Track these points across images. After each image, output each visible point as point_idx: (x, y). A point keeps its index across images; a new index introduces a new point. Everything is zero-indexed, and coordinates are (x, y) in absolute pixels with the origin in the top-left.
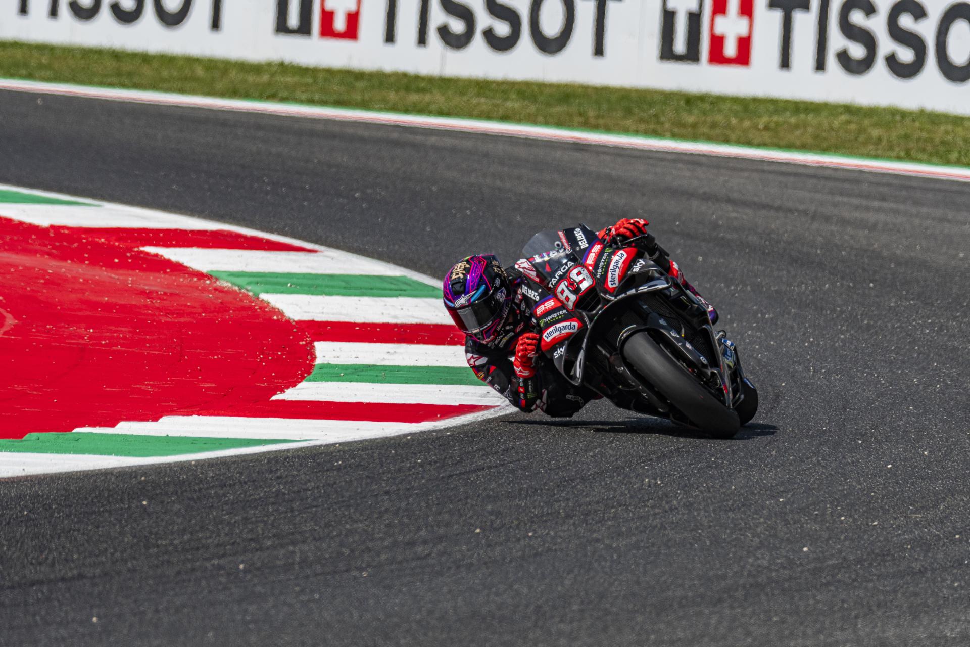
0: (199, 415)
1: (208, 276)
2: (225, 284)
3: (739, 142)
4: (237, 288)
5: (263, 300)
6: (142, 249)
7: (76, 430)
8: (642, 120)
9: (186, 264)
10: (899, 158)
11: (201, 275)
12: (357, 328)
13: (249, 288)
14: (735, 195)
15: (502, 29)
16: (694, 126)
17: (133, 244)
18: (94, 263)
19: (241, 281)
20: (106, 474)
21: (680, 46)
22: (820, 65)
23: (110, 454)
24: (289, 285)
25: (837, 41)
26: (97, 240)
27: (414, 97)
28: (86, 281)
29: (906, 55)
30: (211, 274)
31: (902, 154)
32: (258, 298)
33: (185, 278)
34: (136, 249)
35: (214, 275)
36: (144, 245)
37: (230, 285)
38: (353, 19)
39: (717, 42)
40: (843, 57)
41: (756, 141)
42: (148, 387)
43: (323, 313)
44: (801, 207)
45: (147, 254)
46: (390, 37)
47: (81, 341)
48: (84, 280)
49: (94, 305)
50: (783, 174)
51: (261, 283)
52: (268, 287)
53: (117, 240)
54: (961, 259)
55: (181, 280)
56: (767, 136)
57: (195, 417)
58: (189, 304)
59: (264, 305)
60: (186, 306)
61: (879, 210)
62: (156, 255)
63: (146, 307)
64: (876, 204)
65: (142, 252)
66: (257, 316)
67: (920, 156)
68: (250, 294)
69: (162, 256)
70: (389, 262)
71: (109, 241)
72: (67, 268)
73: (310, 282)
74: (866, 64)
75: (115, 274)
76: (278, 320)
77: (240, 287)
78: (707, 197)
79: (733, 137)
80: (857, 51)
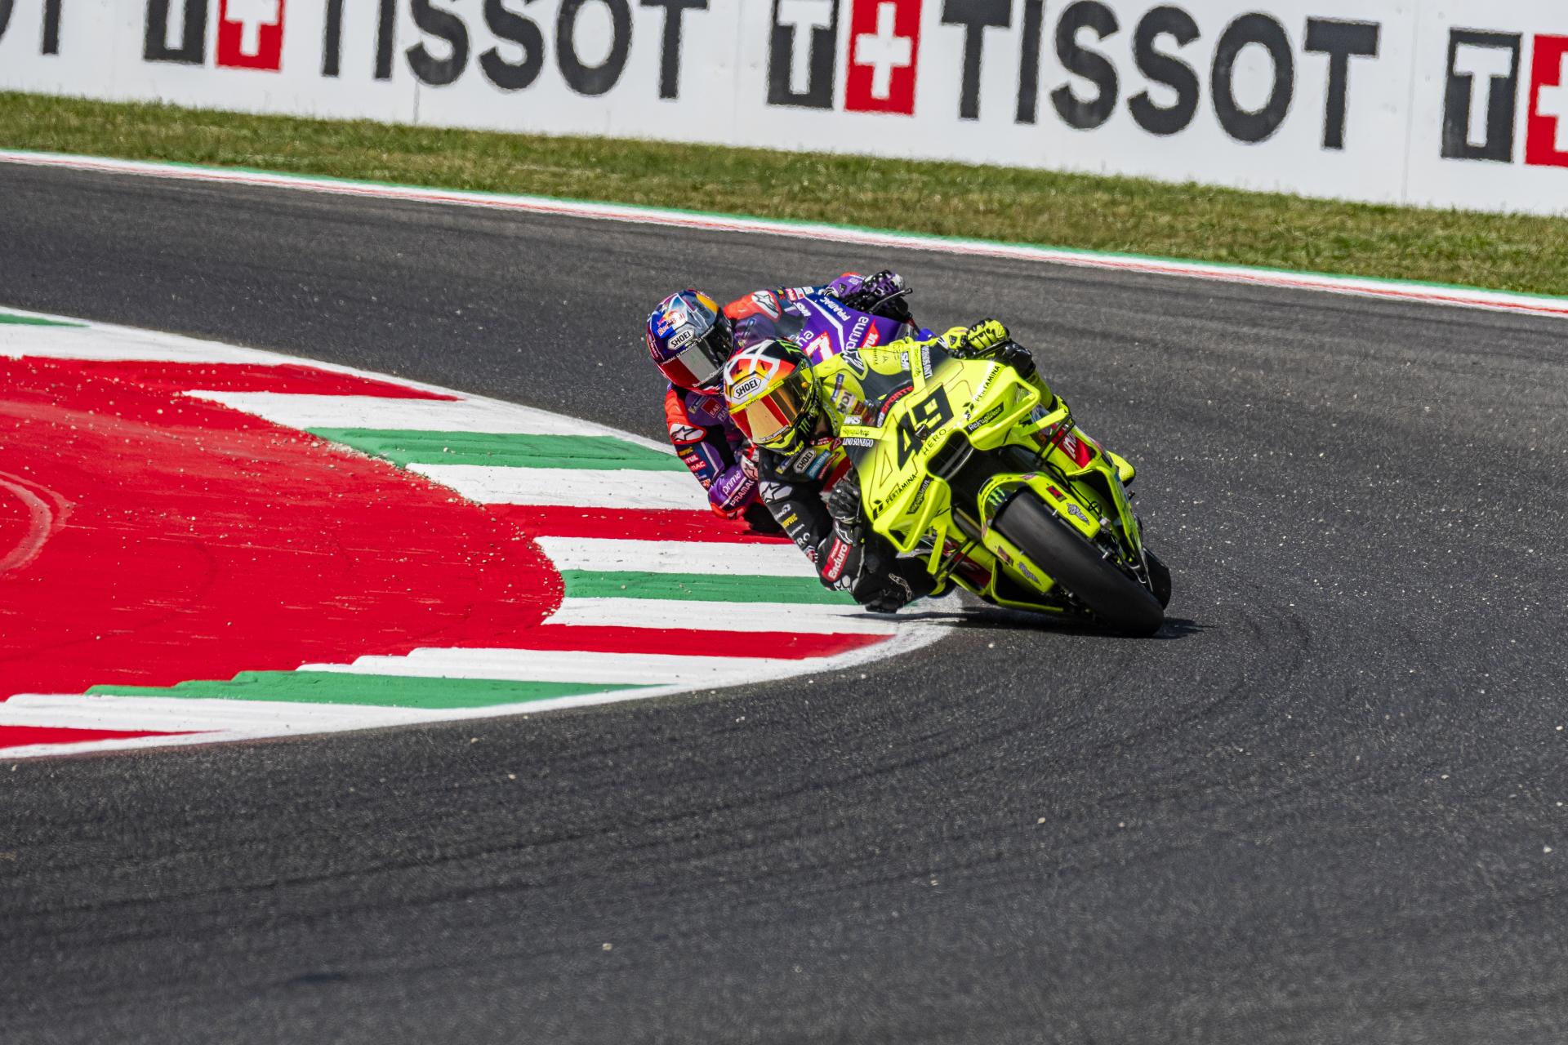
0: (460, 646)
1: (310, 436)
2: (336, 447)
4: (363, 455)
5: (413, 473)
6: (186, 394)
8: (792, 197)
9: (265, 417)
11: (298, 435)
12: (587, 516)
13: (385, 454)
15: (513, 53)
17: (168, 387)
18: (128, 416)
19: (371, 443)
21: (800, 81)
23: (389, 703)
24: (445, 450)
26: (107, 379)
28: (135, 442)
30: (313, 432)
32: (406, 471)
33: (276, 439)
34: (177, 394)
35: (319, 434)
36: (188, 389)
37: (351, 450)
38: (271, 37)
39: (861, 76)
42: (343, 602)
43: (521, 493)
44: (1137, 334)
45: (199, 401)
46: (331, 67)
47: (185, 534)
48: (132, 440)
49: (172, 480)
50: (1082, 283)
51: (402, 447)
52: (416, 453)
53: (140, 380)
55: (273, 441)
56: (997, 223)
58: (307, 479)
59: (423, 483)
60: (304, 481)
61: (1257, 339)
62: (213, 403)
63: (250, 484)
65: (189, 398)
66: (421, 499)
68: (391, 463)
69: (223, 405)
70: (575, 416)
71: (128, 382)
72: (90, 421)
73: (476, 445)
76: (457, 504)
77: (370, 453)
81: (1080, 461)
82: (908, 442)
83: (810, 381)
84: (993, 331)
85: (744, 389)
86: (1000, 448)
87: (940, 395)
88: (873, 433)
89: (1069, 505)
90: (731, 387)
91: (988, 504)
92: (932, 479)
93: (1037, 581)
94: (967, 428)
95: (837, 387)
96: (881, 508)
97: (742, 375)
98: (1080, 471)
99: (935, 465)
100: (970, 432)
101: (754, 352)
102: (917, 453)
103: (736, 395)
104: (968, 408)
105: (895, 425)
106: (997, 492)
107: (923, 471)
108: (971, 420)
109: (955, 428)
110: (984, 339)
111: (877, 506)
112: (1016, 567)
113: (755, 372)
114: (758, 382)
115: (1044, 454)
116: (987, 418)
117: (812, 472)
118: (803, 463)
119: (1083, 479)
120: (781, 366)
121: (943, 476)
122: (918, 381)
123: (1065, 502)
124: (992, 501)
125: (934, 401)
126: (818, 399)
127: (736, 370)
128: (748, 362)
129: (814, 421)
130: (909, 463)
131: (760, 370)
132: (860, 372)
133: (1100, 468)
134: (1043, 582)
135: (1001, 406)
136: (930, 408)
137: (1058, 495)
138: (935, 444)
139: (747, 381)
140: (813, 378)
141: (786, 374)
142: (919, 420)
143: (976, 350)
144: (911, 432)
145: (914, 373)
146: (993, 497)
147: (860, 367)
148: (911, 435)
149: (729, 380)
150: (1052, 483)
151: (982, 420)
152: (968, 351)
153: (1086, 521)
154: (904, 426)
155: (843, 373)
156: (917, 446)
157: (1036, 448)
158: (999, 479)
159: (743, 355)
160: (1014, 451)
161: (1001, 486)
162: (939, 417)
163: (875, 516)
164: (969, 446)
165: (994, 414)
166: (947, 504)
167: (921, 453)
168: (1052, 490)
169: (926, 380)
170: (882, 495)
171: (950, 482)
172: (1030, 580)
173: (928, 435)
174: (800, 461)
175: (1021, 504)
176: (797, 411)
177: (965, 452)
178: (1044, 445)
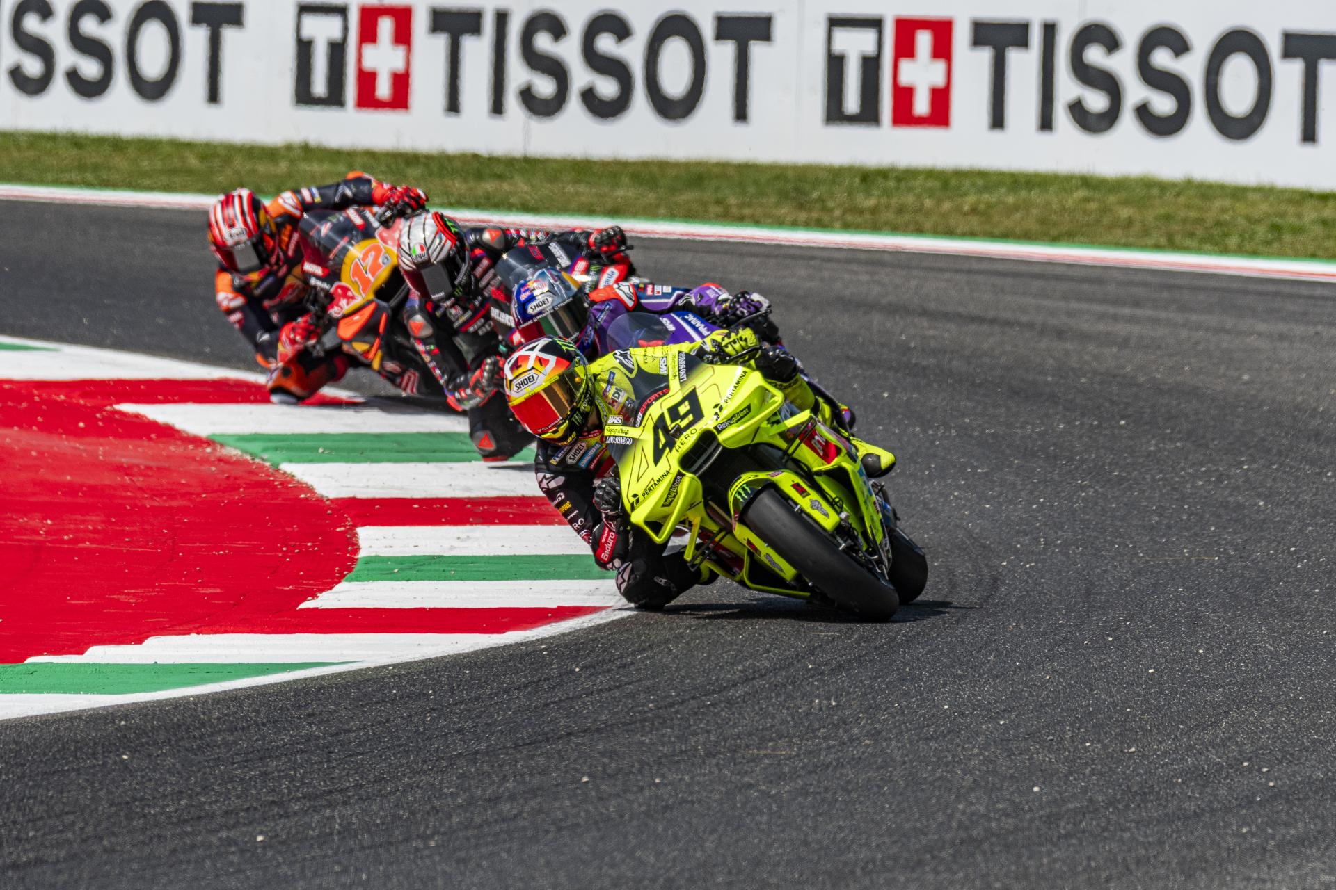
1: (209, 442)
2: (232, 452)
3: (937, 232)
4: (249, 458)
5: (284, 473)
6: (117, 407)
7: (31, 660)
8: (801, 207)
9: (177, 427)
10: (1158, 247)
11: (197, 441)
12: (416, 506)
13: (265, 456)
14: (932, 306)
15: (608, 88)
16: (874, 211)
17: (106, 402)
19: (255, 447)
20: (72, 718)
21: (852, 103)
22: (1046, 123)
23: (77, 691)
24: (321, 450)
25: (1067, 88)
26: (54, 397)
27: (489, 186)
28: (41, 453)
29: (1164, 104)
30: (213, 438)
31: (1163, 241)
32: (278, 470)
33: (178, 446)
34: (108, 408)
35: (217, 439)
36: (118, 402)
37: (239, 453)
38: (401, 82)
39: (904, 96)
40: (1077, 110)
41: (959, 230)
42: (129, 597)
43: (368, 487)
44: (1024, 318)
45: (124, 414)
47: (36, 537)
48: (38, 453)
49: (52, 487)
50: (997, 274)
51: (283, 449)
52: (292, 454)
53: (81, 397)
54: (1246, 383)
55: (172, 448)
56: (975, 222)
57: (194, 636)
58: (183, 481)
59: (287, 480)
60: (180, 484)
61: (1131, 319)
62: (137, 416)
63: (124, 487)
64: (1126, 311)
65: (116, 412)
66: (276, 495)
67: (1188, 242)
68: (268, 464)
69: (144, 416)
71: (71, 399)
72: (13, 437)
73: (350, 445)
74: (1108, 120)
75: (80, 444)
76: (306, 499)
77: (254, 456)
78: (893, 310)
79: (928, 225)
80: (1097, 101)
81: (827, 458)
82: (663, 440)
83: (583, 376)
84: (746, 340)
85: (522, 384)
86: (748, 445)
87: (692, 397)
88: (633, 432)
89: (812, 501)
90: (511, 381)
91: (736, 500)
92: (684, 475)
93: (782, 570)
94: (716, 428)
95: (610, 383)
96: (638, 501)
97: (521, 370)
98: (826, 467)
99: (687, 462)
100: (719, 432)
101: (532, 349)
102: (671, 451)
103: (515, 389)
104: (717, 410)
105: (652, 425)
106: (744, 489)
107: (676, 468)
108: (720, 421)
109: (705, 427)
110: (737, 346)
111: (634, 499)
112: (763, 558)
113: (533, 368)
114: (535, 377)
115: (790, 451)
116: (735, 419)
117: (583, 464)
118: (575, 454)
119: (829, 473)
120: (557, 363)
121: (695, 473)
122: (674, 384)
123: (808, 497)
124: (739, 497)
125: (687, 403)
126: (590, 395)
127: (516, 366)
128: (526, 358)
129: (586, 415)
130: (663, 460)
131: (538, 366)
132: (631, 371)
133: (845, 465)
134: (788, 571)
135: (749, 407)
136: (683, 409)
137: (801, 491)
138: (687, 441)
139: (525, 376)
140: (586, 375)
141: (561, 370)
142: (673, 421)
143: (730, 356)
144: (666, 430)
145: (671, 377)
146: (740, 494)
147: (630, 366)
148: (666, 435)
149: (509, 375)
150: (797, 480)
151: (730, 421)
152: (721, 356)
153: (827, 515)
154: (660, 425)
155: (613, 370)
156: (670, 444)
157: (784, 445)
158: (747, 477)
159: (523, 352)
160: (761, 448)
161: (747, 484)
162: (691, 417)
163: (633, 509)
164: (719, 444)
165: (742, 415)
166: (700, 498)
167: (674, 450)
168: (797, 487)
169: (681, 384)
170: (639, 489)
171: (700, 477)
172: (776, 569)
173: (681, 434)
174: (572, 453)
175: (766, 500)
176: (570, 405)
177: (715, 450)
178: (790, 442)
